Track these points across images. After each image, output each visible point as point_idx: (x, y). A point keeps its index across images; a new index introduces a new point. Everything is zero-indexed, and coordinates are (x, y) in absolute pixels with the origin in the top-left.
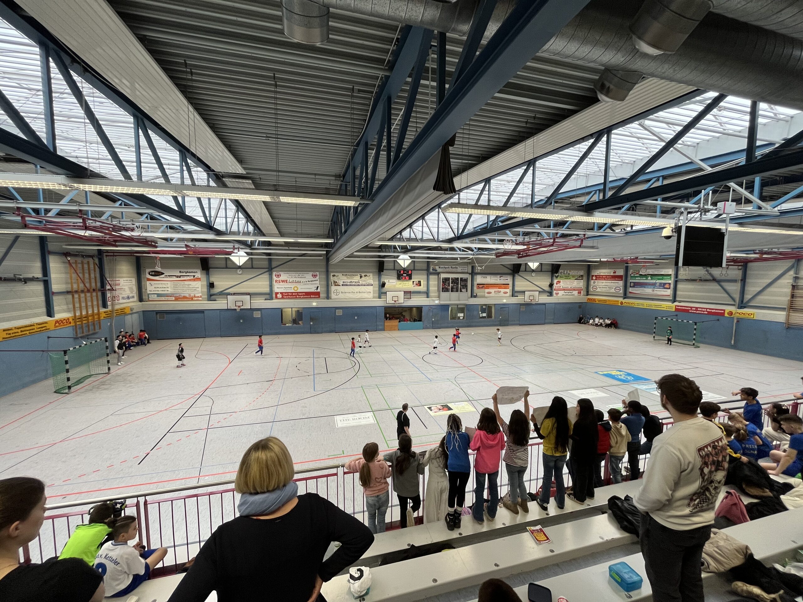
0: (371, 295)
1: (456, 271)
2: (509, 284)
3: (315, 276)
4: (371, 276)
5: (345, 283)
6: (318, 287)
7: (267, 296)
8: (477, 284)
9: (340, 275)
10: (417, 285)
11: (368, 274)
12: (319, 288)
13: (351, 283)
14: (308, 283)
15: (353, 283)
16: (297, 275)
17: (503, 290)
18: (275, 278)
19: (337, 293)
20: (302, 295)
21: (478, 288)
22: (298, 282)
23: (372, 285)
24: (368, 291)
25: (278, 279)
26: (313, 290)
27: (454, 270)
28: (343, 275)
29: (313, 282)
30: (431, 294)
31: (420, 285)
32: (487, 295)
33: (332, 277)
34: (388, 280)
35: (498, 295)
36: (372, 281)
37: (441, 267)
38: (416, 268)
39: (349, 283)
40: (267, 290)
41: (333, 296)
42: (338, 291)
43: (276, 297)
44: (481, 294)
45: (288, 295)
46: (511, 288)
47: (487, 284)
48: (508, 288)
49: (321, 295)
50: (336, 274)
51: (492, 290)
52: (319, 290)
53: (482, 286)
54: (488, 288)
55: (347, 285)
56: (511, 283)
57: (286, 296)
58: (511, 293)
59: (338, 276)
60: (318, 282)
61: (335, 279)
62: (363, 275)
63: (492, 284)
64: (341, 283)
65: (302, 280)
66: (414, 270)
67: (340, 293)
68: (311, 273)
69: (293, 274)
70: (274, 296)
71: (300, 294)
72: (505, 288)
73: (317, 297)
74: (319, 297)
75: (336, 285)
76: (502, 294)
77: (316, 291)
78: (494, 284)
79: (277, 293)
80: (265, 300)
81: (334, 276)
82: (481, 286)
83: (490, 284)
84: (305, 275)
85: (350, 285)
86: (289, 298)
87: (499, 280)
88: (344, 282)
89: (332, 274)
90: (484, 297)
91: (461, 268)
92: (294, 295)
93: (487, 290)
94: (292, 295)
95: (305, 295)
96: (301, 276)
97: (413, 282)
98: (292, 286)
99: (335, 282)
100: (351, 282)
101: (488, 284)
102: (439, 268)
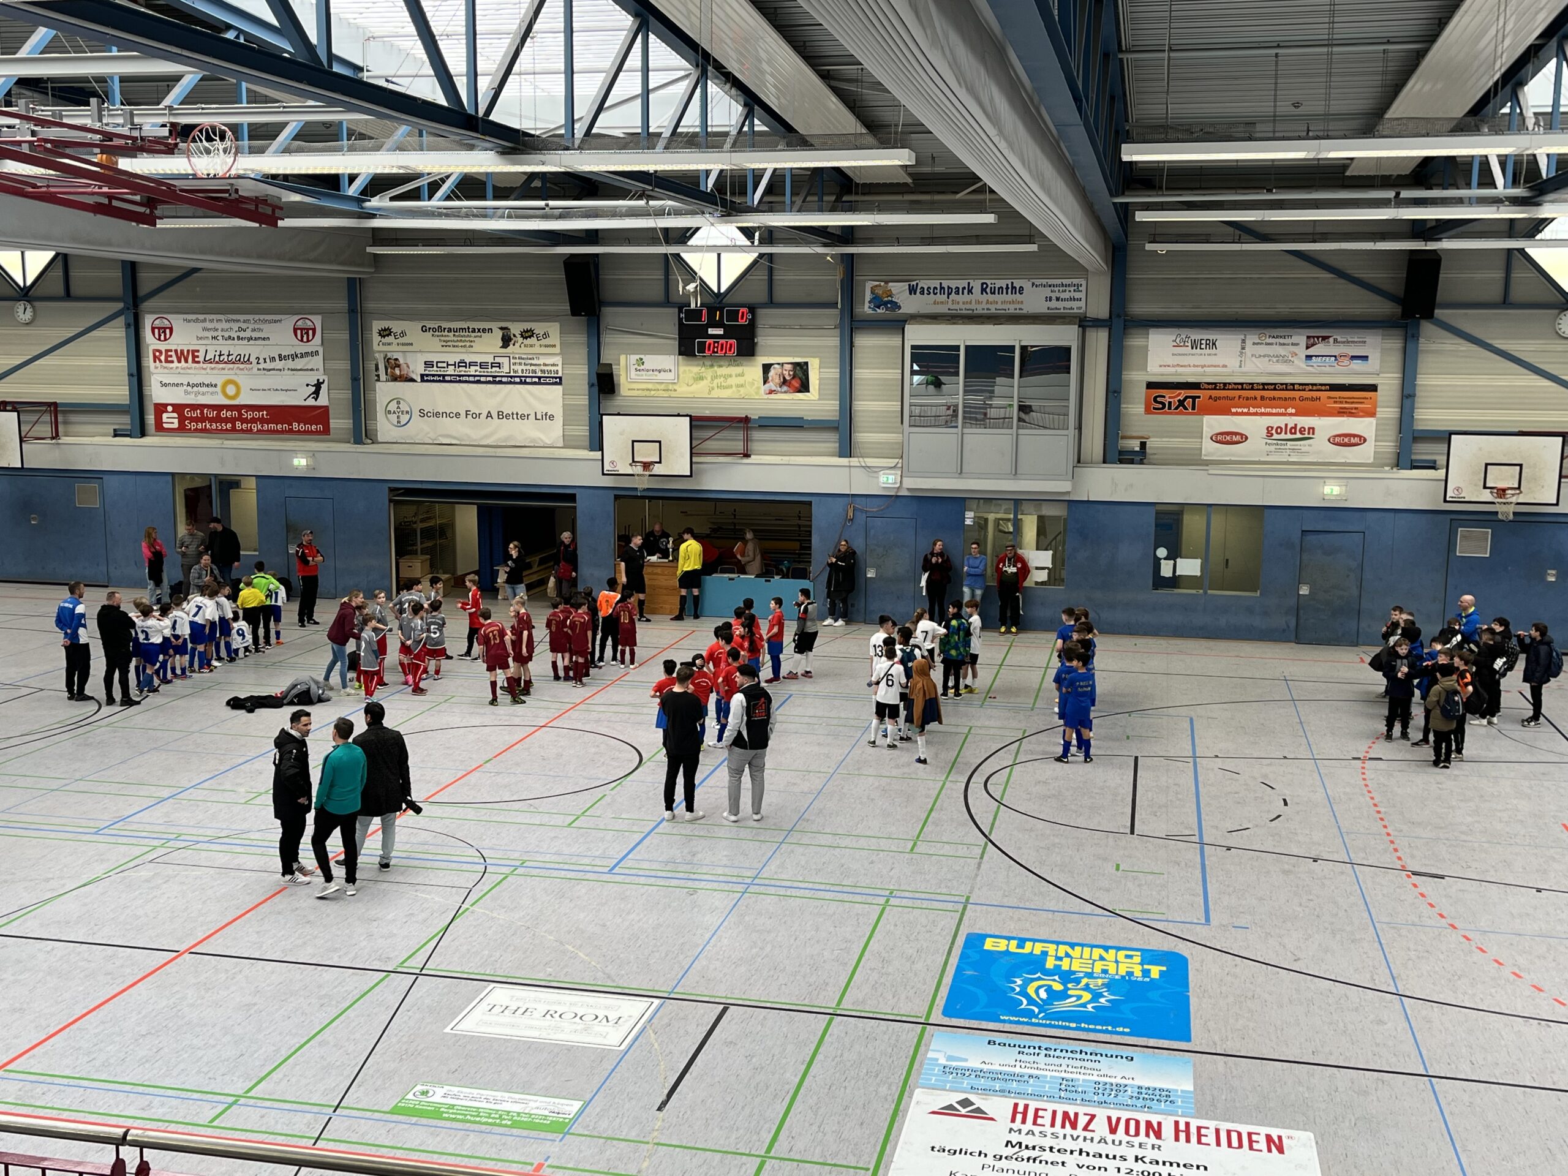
0: (553, 433)
1: (1012, 309)
2: (1373, 388)
3: (304, 333)
4: (555, 338)
5: (434, 370)
6: (318, 386)
7: (124, 421)
8: (1151, 385)
9: (412, 329)
10: (785, 382)
11: (539, 328)
12: (324, 387)
13: (462, 370)
14: (278, 364)
15: (472, 370)
16: (235, 326)
17: (1327, 426)
18: (150, 341)
19: (401, 414)
20: (253, 421)
21: (1156, 406)
22: (240, 361)
23: (559, 381)
24: (541, 409)
25: (163, 346)
26: (299, 397)
27: (1002, 303)
28: (424, 329)
29: (300, 363)
30: (863, 437)
31: (804, 387)
32: (1210, 449)
33: (376, 338)
34: (634, 358)
35: (1289, 453)
36: (558, 360)
37: (924, 284)
38: (780, 295)
39: (451, 370)
40: (120, 392)
41: (384, 427)
42: (404, 407)
43: (159, 427)
44: (1176, 442)
45: (202, 419)
46: (1388, 410)
47: (1214, 386)
48: (1372, 414)
49: (334, 423)
50: (396, 326)
51: (1254, 425)
52: (323, 400)
53: (1184, 393)
54: (1226, 412)
55: (442, 379)
56: (1388, 382)
57: (196, 420)
58: (1389, 446)
59: (403, 334)
60: (317, 362)
61: (392, 348)
62: (516, 328)
63: (1252, 386)
64: (417, 369)
65: (254, 350)
66: (771, 303)
67: (416, 413)
68: (289, 321)
69: (221, 324)
70: (150, 419)
71: (249, 415)
72: (1341, 413)
73: (317, 432)
74: (326, 431)
75: (395, 379)
76: (1319, 447)
77: (311, 402)
78: (1264, 386)
79: (160, 408)
80: (116, 434)
81: (385, 333)
82: (1169, 396)
83: (1241, 386)
84: (268, 330)
85: (458, 380)
86: (204, 431)
87: (1300, 363)
88: (429, 364)
89: (377, 325)
90: (1193, 460)
91: (1047, 292)
92: (226, 420)
93: (1213, 423)
94: (218, 419)
95: (268, 422)
96: (248, 334)
97: (767, 368)
98: (217, 375)
99: (392, 364)
100: (462, 364)
101: (1225, 386)
102: (912, 290)
